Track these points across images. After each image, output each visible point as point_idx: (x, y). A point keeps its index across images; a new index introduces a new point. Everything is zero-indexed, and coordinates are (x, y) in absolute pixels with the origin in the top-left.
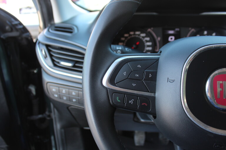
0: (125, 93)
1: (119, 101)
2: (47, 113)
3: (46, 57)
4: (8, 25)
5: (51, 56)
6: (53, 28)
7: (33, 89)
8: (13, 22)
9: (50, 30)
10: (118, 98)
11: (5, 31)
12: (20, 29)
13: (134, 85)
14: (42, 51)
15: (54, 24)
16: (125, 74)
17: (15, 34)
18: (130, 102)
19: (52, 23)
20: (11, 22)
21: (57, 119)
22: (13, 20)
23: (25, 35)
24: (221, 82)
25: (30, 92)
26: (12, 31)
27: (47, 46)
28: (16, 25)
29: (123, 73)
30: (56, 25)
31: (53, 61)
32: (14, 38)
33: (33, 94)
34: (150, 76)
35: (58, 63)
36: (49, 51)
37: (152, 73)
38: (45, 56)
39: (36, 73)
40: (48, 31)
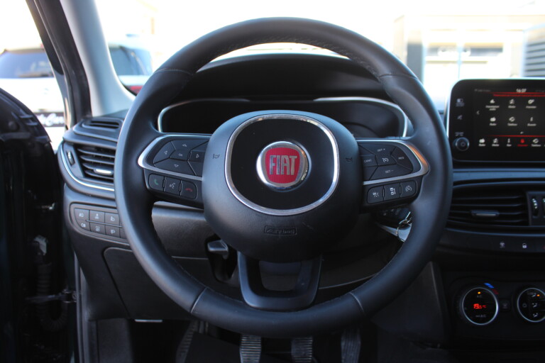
0: (164, 175)
1: (157, 184)
2: (66, 291)
3: (72, 164)
4: (13, 118)
5: (81, 162)
6: (89, 122)
7: (42, 243)
8: (22, 115)
9: (83, 125)
10: (155, 181)
11: (6, 130)
12: (32, 127)
13: (176, 166)
14: (67, 154)
15: (92, 117)
16: (166, 153)
17: (22, 135)
18: (170, 186)
19: (88, 116)
20: (18, 114)
21: (84, 300)
22: (21, 111)
23: (39, 139)
24: (275, 156)
25: (37, 248)
26: (18, 129)
27: (77, 147)
28: (27, 120)
29: (165, 152)
30: (93, 120)
31: (84, 169)
32: (20, 142)
33: (42, 253)
34: (198, 156)
35: (92, 171)
36: (79, 154)
37: (200, 154)
38: (71, 161)
39: (51, 211)
40: (81, 126)
